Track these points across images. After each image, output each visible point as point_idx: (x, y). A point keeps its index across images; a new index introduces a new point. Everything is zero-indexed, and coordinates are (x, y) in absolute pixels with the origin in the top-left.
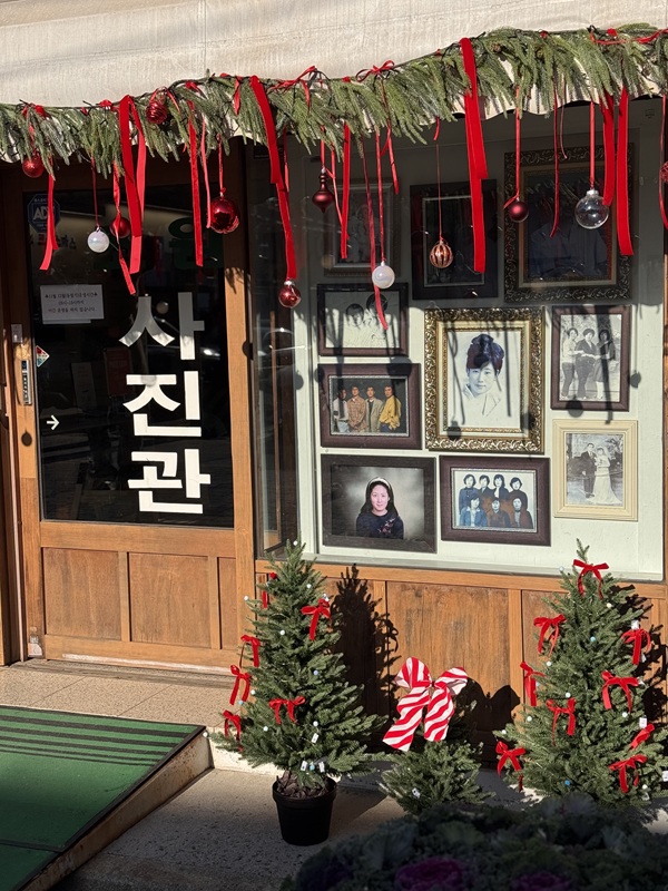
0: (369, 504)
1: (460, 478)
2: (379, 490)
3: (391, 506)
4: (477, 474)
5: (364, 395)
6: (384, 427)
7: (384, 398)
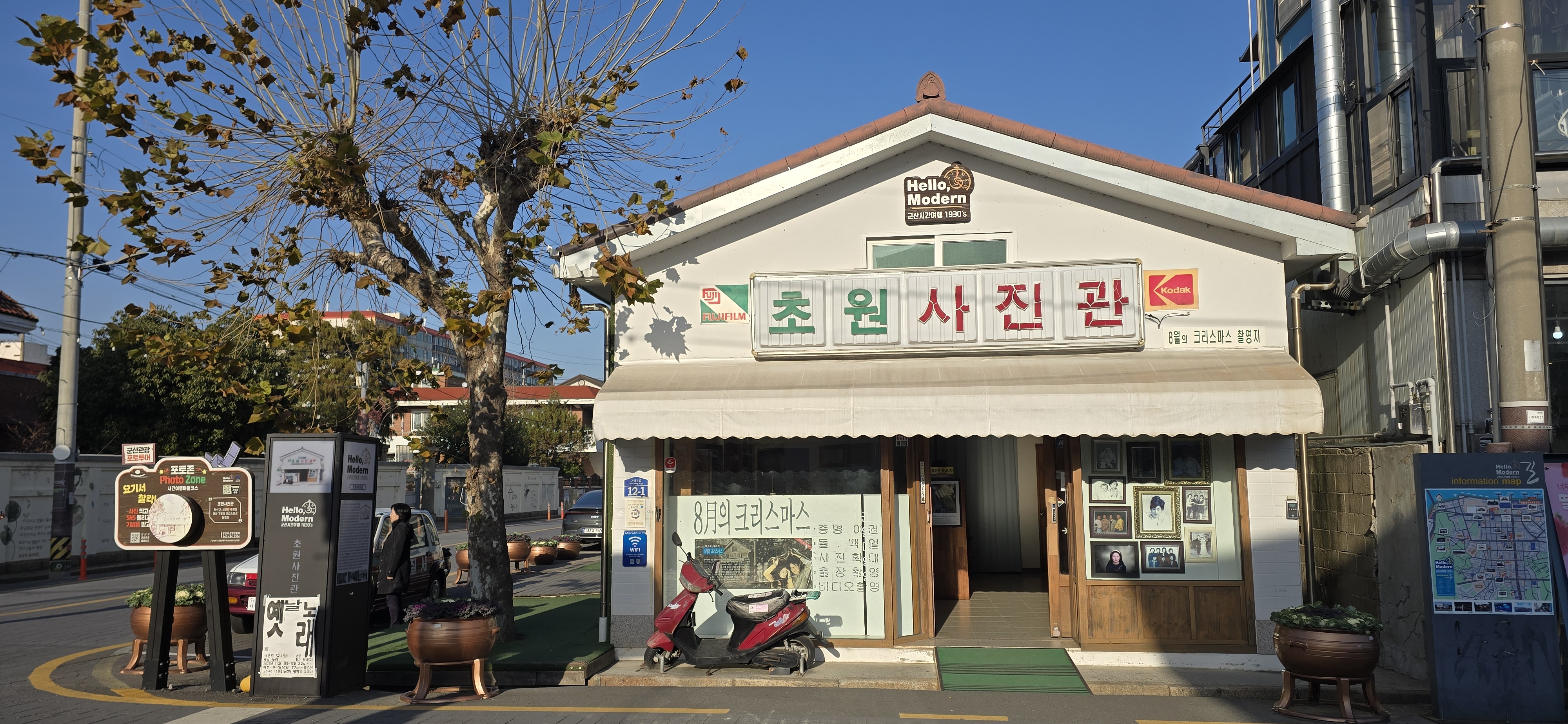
0: (1111, 560)
1: (1149, 550)
2: (1116, 554)
3: (1121, 560)
4: (1155, 548)
5: (1108, 518)
6: (1117, 530)
7: (1116, 519)
